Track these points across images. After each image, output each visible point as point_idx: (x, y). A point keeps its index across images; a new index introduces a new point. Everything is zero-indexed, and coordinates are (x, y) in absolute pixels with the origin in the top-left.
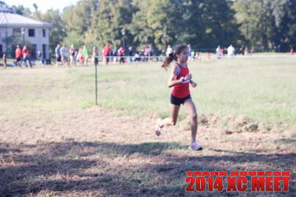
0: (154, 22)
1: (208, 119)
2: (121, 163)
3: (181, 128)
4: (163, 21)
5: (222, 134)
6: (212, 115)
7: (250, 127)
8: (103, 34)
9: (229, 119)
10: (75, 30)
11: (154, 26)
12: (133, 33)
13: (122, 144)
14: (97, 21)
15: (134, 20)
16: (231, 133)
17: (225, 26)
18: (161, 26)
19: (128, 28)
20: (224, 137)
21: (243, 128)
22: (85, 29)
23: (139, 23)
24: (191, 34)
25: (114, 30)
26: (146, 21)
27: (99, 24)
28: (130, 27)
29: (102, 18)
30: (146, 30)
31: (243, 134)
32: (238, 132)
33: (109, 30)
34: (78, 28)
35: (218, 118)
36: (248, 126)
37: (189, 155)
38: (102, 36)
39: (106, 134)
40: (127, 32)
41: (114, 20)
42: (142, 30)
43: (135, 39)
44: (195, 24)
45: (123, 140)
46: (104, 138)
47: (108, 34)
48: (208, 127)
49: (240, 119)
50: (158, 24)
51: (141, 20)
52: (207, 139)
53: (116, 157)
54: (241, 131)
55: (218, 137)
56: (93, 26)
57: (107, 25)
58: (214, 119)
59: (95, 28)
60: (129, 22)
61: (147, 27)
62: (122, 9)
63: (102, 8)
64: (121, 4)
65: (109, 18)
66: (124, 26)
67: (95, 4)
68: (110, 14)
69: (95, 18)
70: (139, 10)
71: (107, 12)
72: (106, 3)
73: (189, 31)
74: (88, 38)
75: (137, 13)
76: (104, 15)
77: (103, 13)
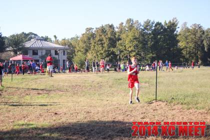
0: (130, 47)
8: (98, 54)
10: (80, 51)
11: (130, 49)
14: (94, 46)
15: (118, 45)
17: (173, 50)
18: (134, 49)
22: (87, 51)
23: (121, 47)
24: (153, 54)
25: (105, 51)
26: (125, 46)
27: (96, 48)
28: (115, 50)
30: (125, 52)
33: (102, 52)
34: (82, 50)
38: (97, 55)
40: (113, 53)
41: (105, 45)
42: (122, 52)
43: (118, 57)
44: (154, 48)
47: (101, 54)
50: (132, 48)
56: (92, 49)
57: (101, 48)
59: (93, 50)
60: (115, 46)
61: (125, 49)
62: (110, 39)
63: (98, 38)
64: (109, 36)
65: (102, 44)
66: (112, 49)
67: (93, 36)
68: (103, 42)
69: (93, 44)
70: (120, 39)
71: (101, 40)
72: (100, 35)
73: (152, 52)
74: (90, 56)
75: (120, 41)
76: (99, 43)
77: (98, 41)
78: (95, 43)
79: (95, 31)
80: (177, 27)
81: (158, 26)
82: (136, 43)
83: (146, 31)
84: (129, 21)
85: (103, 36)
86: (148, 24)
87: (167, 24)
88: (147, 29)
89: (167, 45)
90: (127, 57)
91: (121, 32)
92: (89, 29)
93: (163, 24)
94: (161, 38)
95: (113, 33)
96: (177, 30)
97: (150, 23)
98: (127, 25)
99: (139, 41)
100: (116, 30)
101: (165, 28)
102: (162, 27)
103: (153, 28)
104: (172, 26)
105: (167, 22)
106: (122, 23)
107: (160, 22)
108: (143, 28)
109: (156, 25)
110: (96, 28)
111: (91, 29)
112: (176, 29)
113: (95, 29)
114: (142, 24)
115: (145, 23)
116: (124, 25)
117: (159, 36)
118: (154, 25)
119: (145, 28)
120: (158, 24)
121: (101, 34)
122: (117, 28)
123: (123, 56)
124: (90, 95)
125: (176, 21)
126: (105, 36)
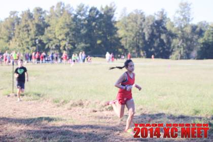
0: (61, 35)
1: (84, 102)
2: (22, 129)
3: (66, 109)
4: (67, 34)
5: (90, 112)
6: (87, 100)
7: (109, 108)
8: (23, 42)
9: (96, 103)
10: (3, 39)
11: (60, 38)
12: (45, 42)
13: (26, 118)
14: (19, 33)
15: (46, 33)
16: (96, 111)
17: (111, 39)
18: (65, 38)
19: (42, 39)
20: (91, 114)
21: (104, 109)
22: (10, 38)
23: (49, 35)
24: (86, 43)
25: (32, 40)
26: (55, 34)
27: (21, 35)
28: (42, 38)
29: (23, 31)
30: (54, 40)
31: (103, 112)
32: (101, 111)
33: (28, 40)
34: (5, 37)
35: (90, 102)
36: (107, 107)
37: (67, 124)
38: (22, 44)
39: (16, 112)
40: (40, 41)
41: (32, 32)
42: (51, 40)
43: (47, 46)
44: (89, 37)
45: (27, 115)
46: (15, 114)
47: (27, 42)
48: (83, 108)
49: (103, 103)
50: (63, 36)
51: (51, 33)
52: (80, 115)
53: (20, 125)
54: (103, 110)
55: (87, 114)
56: (16, 36)
57: (26, 36)
58: (87, 102)
59: (18, 37)
60: (42, 34)
61: (55, 38)
62: (38, 26)
63: (23, 24)
64: (36, 21)
65: (28, 31)
66: (39, 37)
68: (29, 28)
69: (17, 30)
70: (49, 26)
71: (27, 26)
75: (49, 28)
76: (25, 29)
77: (24, 27)
78: (20, 29)
79: (21, 15)
80: (115, 13)
81: (93, 11)
82: (67, 30)
83: (79, 17)
84: (60, 4)
85: (29, 22)
86: (81, 8)
87: (103, 9)
88: (80, 14)
89: (103, 33)
92: (13, 13)
93: (99, 9)
94: (96, 25)
95: (41, 18)
96: (115, 16)
97: (84, 7)
98: (58, 10)
99: (70, 28)
101: (101, 14)
102: (98, 12)
103: (88, 13)
104: (109, 12)
105: (104, 7)
106: (54, 7)
107: (95, 7)
108: (75, 13)
109: (91, 10)
110: (23, 12)
111: (16, 12)
112: (113, 15)
115: (79, 7)
116: (55, 9)
117: (94, 23)
118: (88, 10)
119: (78, 14)
120: (93, 9)
121: (27, 19)
125: (114, 6)
126: (31, 21)
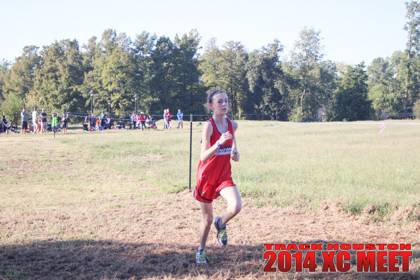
0: (111, 83)
4: (123, 82)
8: (48, 96)
10: (13, 91)
11: (110, 88)
12: (85, 96)
14: (41, 81)
15: (86, 80)
18: (118, 88)
19: (79, 90)
22: (26, 90)
23: (92, 84)
25: (62, 91)
26: (100, 82)
27: (44, 85)
28: (81, 89)
29: (47, 78)
30: (101, 93)
33: (56, 92)
34: (17, 89)
38: (46, 99)
40: (77, 95)
41: (62, 80)
43: (88, 102)
44: (156, 85)
47: (55, 96)
50: (114, 86)
51: (94, 81)
56: (35, 87)
57: (53, 86)
59: (38, 89)
60: (80, 83)
61: (102, 89)
62: (71, 68)
63: (47, 66)
64: (70, 61)
65: (56, 77)
66: (75, 88)
67: (37, 61)
68: (57, 73)
69: (38, 77)
70: (92, 69)
71: (53, 70)
72: (51, 60)
73: (152, 94)
74: (31, 100)
75: (90, 72)
76: (50, 75)
77: (49, 71)
78: (42, 75)
79: (42, 53)
80: (198, 46)
81: (163, 44)
82: (121, 75)
83: (140, 53)
84: (109, 33)
85: (57, 62)
86: (143, 40)
87: (179, 40)
88: (142, 49)
89: (180, 80)
90: (104, 102)
91: (92, 55)
92: (28, 49)
93: (172, 40)
94: (168, 66)
95: (78, 57)
96: (198, 52)
97: (149, 38)
98: (104, 42)
99: (127, 73)
100: (83, 51)
101: (176, 49)
102: (170, 46)
103: (154, 48)
104: (189, 45)
105: (180, 38)
106: (95, 38)
107: (166, 37)
108: (134, 47)
109: (159, 43)
110: (44, 47)
111: (33, 48)
112: (195, 50)
113: (41, 49)
114: (133, 41)
115: (139, 37)
116: (98, 41)
117: (165, 64)
118: (155, 42)
119: (139, 49)
120: (164, 40)
121: (53, 58)
122: (85, 47)
123: (96, 101)
124: (52, 179)
125: (196, 36)
126: (61, 61)
